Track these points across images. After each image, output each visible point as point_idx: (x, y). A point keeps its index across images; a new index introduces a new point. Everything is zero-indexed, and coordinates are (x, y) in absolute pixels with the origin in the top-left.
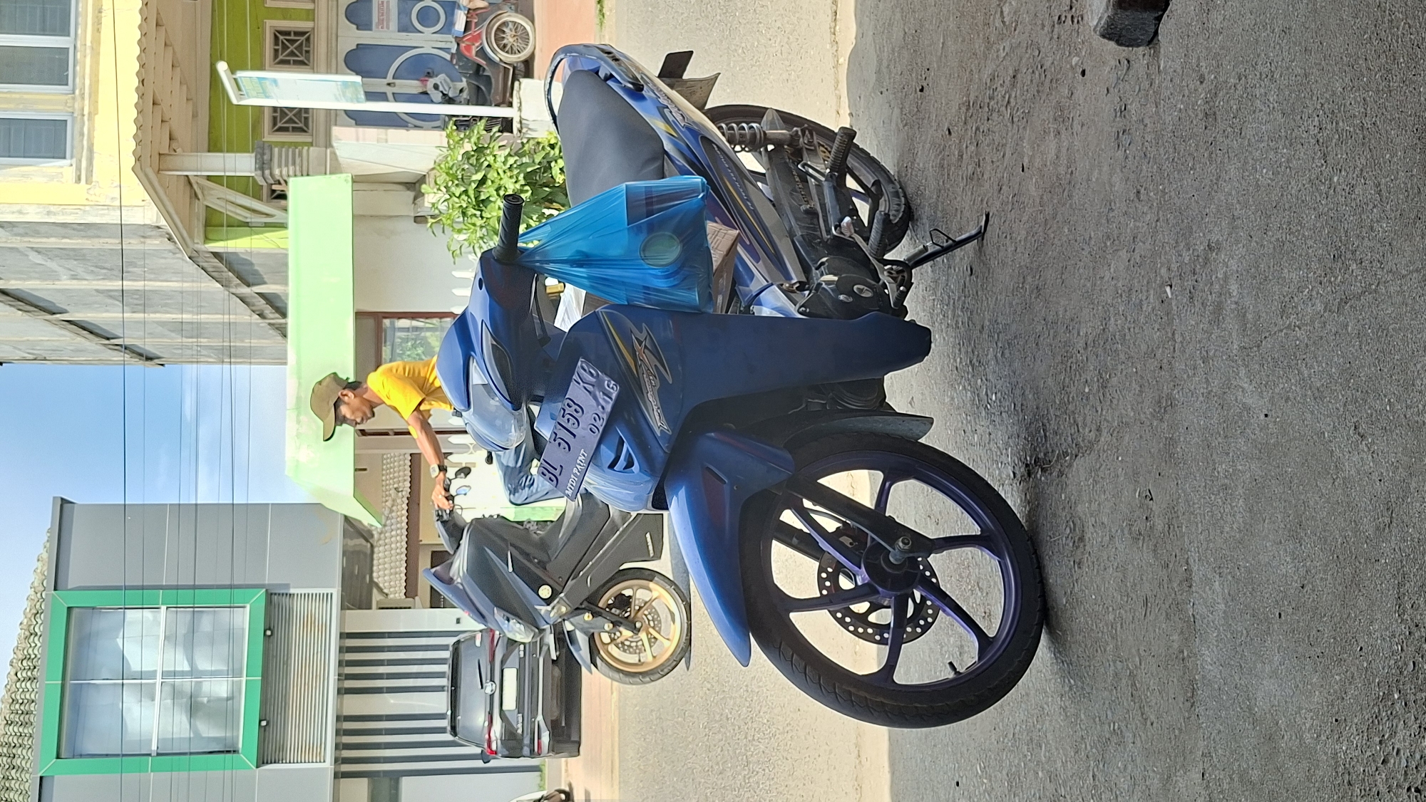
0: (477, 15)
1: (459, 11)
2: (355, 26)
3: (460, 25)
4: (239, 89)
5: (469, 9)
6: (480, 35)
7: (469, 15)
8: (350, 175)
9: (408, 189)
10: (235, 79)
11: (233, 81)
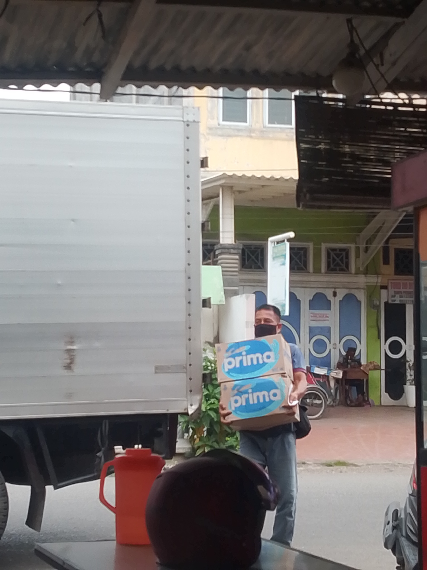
0: (325, 381)
1: (326, 370)
2: (311, 298)
3: (317, 371)
4: (278, 243)
5: (328, 376)
6: (312, 383)
7: (324, 377)
8: (224, 303)
9: (215, 338)
10: (283, 241)
11: (283, 239)
